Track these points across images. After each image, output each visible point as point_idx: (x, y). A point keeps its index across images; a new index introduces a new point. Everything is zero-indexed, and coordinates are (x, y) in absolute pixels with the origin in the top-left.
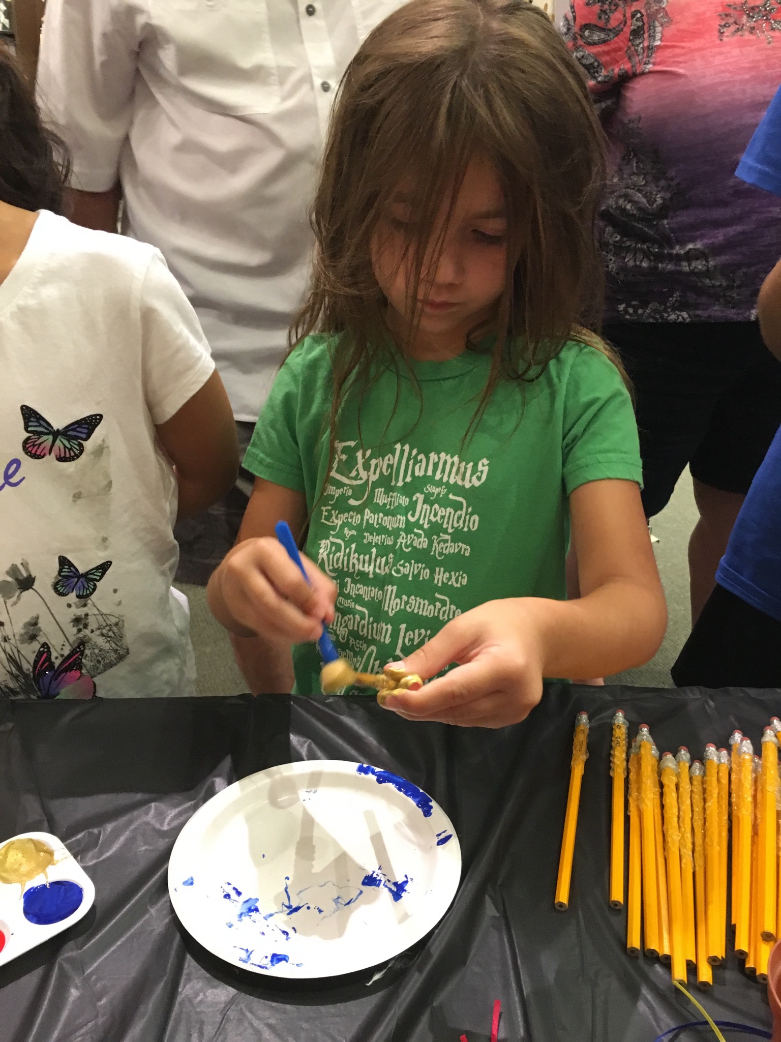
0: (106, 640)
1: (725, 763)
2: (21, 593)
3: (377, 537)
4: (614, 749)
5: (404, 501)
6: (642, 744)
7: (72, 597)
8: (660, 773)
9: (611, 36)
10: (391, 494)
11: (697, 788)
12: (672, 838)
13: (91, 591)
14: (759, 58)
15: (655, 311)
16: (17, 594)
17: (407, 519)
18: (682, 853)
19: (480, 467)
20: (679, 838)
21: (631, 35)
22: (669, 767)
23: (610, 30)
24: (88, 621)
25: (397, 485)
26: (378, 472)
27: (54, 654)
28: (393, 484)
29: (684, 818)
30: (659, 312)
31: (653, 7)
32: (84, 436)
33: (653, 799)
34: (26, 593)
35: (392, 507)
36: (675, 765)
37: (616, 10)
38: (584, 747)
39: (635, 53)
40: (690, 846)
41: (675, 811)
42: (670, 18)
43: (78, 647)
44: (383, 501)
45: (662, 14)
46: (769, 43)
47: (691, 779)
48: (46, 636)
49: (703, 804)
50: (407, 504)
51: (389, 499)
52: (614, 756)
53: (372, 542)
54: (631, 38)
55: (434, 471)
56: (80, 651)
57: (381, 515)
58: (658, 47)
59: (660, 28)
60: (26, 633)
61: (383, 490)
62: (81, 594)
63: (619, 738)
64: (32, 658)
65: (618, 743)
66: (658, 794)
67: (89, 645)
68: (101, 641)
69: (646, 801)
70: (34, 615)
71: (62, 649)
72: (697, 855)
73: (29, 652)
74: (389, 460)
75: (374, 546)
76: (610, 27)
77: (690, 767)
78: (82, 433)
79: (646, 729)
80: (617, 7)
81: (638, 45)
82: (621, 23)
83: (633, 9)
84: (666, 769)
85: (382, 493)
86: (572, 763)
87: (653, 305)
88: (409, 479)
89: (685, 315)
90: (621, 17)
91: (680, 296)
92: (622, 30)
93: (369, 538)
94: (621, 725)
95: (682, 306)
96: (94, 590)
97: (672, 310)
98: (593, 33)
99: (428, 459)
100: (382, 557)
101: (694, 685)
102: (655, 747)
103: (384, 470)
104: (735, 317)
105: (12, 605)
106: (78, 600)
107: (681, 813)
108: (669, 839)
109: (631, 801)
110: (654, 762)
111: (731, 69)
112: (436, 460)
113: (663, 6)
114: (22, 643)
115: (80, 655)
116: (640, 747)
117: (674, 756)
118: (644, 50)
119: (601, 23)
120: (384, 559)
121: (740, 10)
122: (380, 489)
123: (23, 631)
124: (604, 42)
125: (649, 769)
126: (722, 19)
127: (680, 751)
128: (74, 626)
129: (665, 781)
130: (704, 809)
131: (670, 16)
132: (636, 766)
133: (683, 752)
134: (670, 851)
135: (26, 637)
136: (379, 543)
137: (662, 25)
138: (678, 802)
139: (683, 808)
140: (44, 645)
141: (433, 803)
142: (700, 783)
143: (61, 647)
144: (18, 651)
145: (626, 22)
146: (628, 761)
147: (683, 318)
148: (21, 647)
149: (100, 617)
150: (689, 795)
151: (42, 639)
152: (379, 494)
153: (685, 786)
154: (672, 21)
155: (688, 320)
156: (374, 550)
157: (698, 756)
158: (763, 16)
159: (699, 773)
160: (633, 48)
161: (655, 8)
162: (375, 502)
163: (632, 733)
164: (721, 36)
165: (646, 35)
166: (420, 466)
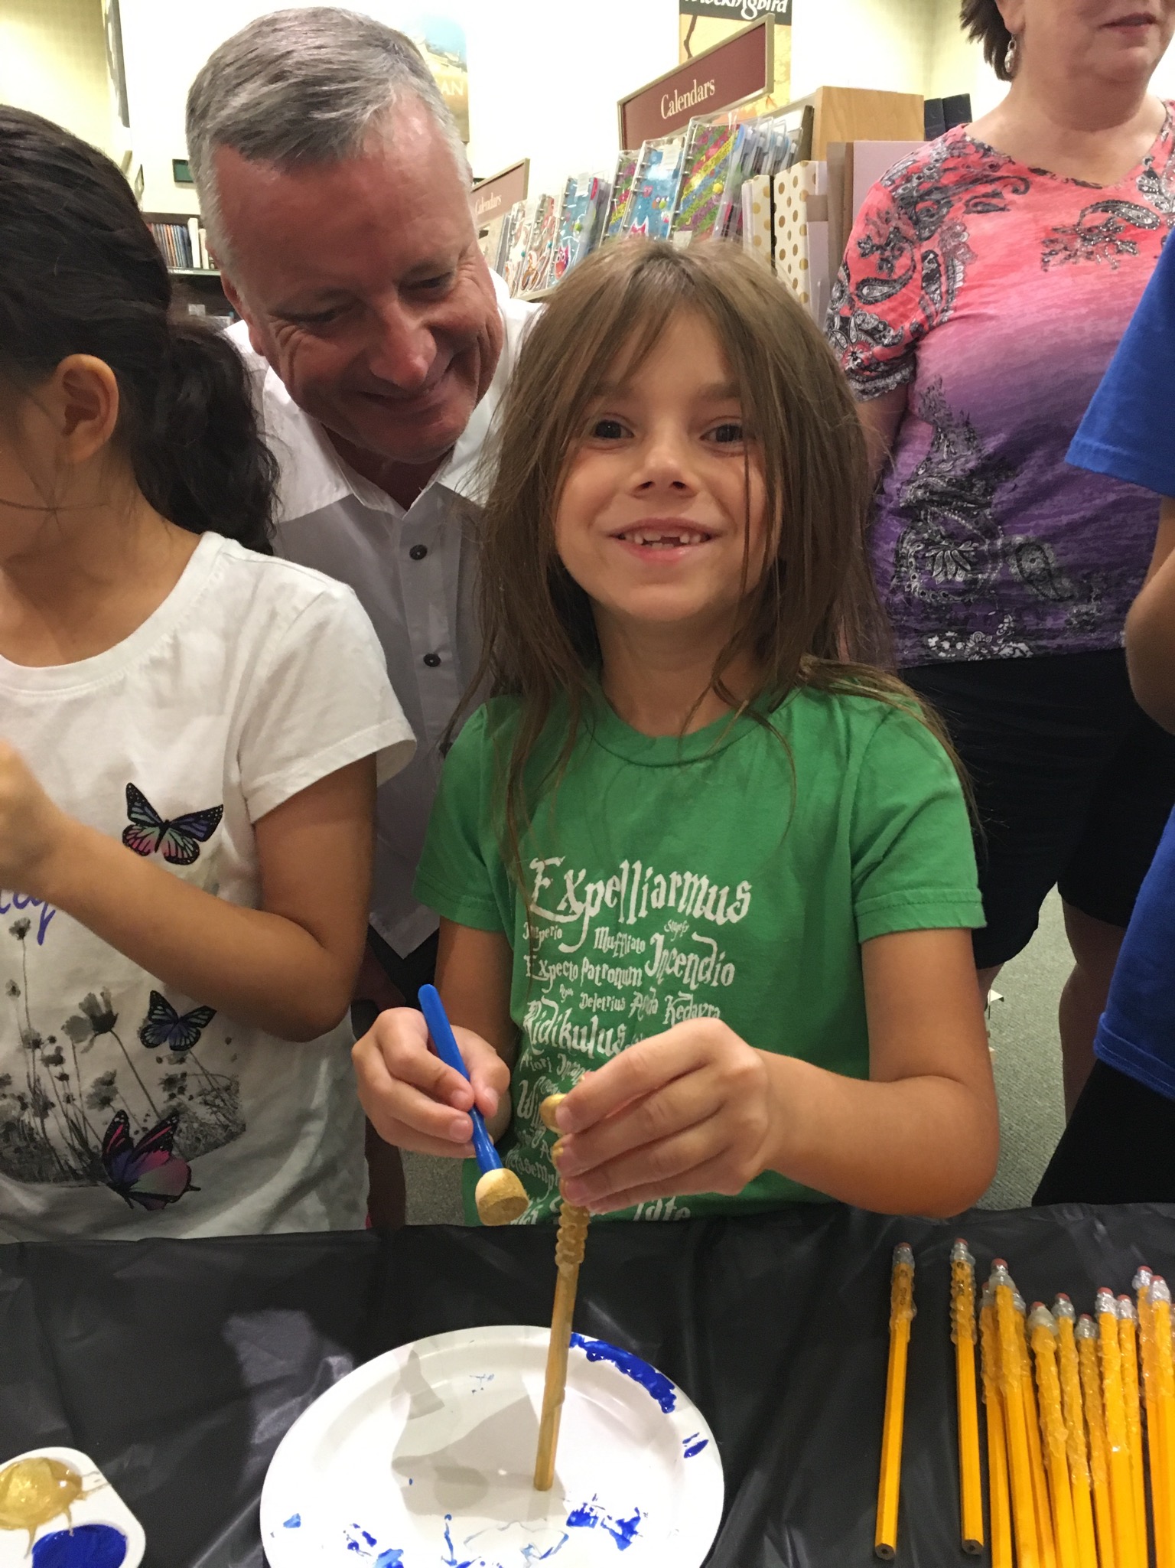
0: (210, 1111)
1: (1128, 1317)
2: (96, 1035)
3: (599, 1000)
4: (955, 1301)
5: (639, 946)
6: (999, 1290)
7: (164, 1050)
8: (1028, 1335)
9: (898, 288)
10: (620, 934)
11: (1089, 1358)
12: (1054, 1437)
13: (192, 1040)
14: (1099, 286)
15: (981, 644)
16: (90, 1037)
17: (644, 973)
18: (1071, 1461)
19: (739, 895)
20: (1065, 1437)
21: (923, 281)
22: (1041, 1325)
23: (895, 281)
24: (186, 1083)
25: (628, 922)
26: (598, 902)
27: (133, 1127)
28: (621, 920)
29: (1071, 1406)
30: (985, 646)
31: (950, 244)
32: (201, 835)
33: (1021, 1376)
34: (102, 1036)
35: (622, 955)
36: (1051, 1322)
37: (901, 255)
38: (908, 1297)
39: (930, 302)
40: (1083, 1449)
41: (1057, 1393)
42: (973, 253)
43: (170, 1118)
44: (608, 946)
45: (963, 250)
46: (1115, 268)
47: (1078, 1344)
48: (124, 1101)
49: (1098, 1382)
50: (643, 950)
51: (617, 943)
52: (955, 1311)
53: (592, 1008)
54: (924, 285)
55: (677, 900)
56: (172, 1124)
57: (605, 966)
58: (961, 289)
59: (962, 267)
60: (96, 1094)
61: (607, 929)
62: (178, 1043)
63: (963, 1282)
64: (102, 1131)
65: (961, 1289)
66: (1028, 1369)
67: (186, 1117)
68: (203, 1113)
69: (1010, 1380)
70: (111, 1070)
71: (145, 1121)
72: (1094, 1463)
73: (99, 1122)
74: (614, 885)
75: (596, 1013)
76: (895, 277)
77: (1075, 1325)
78: (198, 830)
79: (1002, 1267)
80: (902, 252)
81: (934, 292)
82: (909, 270)
83: (923, 250)
84: (1038, 1328)
85: (607, 935)
86: (891, 1323)
87: (978, 636)
88: (643, 913)
89: (1022, 646)
90: (909, 262)
91: (1014, 621)
92: (911, 278)
93: (586, 1001)
94: (964, 1262)
95: (1016, 635)
96: (196, 1040)
97: (1004, 641)
98: (874, 289)
99: (668, 881)
100: (607, 1030)
101: (1072, 1202)
102: (1018, 1296)
103: (608, 900)
104: (1097, 643)
105: (82, 1052)
106: (171, 1052)
107: (1066, 1398)
108: (1050, 1439)
109: (986, 1381)
110: (1019, 1319)
111: (1060, 303)
112: (680, 884)
113: (964, 240)
114: (90, 1108)
115: (172, 1130)
116: (995, 1294)
117: (1049, 1308)
118: (942, 298)
119: (884, 276)
120: (610, 1033)
121: (1072, 234)
122: (603, 929)
123: (91, 1091)
124: (889, 296)
125: (1012, 1329)
126: (1047, 246)
127: (1058, 1301)
128: (164, 1090)
129: (1038, 1347)
130: (1102, 1392)
131: (973, 250)
132: (991, 1325)
133: (1062, 1302)
134: (1052, 1458)
135: (97, 1100)
136: (603, 1009)
137: (963, 263)
138: (1059, 1379)
139: (1068, 1389)
140: (121, 1114)
141: (676, 1391)
142: (1092, 1350)
143: (143, 1116)
144: (85, 1119)
145: (915, 267)
146: (977, 1318)
147: (1021, 651)
148: (88, 1112)
149: (203, 1079)
150: (1076, 1370)
151: (117, 1104)
152: (602, 935)
153: (1070, 1357)
154: (977, 256)
155: (1029, 654)
156: (595, 1020)
157: (1087, 1308)
158: (1106, 237)
159: (1090, 1335)
160: (927, 297)
161: (953, 244)
162: (595, 947)
163: (982, 1274)
164: (1045, 266)
165: (943, 279)
166: (658, 893)
